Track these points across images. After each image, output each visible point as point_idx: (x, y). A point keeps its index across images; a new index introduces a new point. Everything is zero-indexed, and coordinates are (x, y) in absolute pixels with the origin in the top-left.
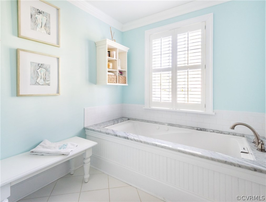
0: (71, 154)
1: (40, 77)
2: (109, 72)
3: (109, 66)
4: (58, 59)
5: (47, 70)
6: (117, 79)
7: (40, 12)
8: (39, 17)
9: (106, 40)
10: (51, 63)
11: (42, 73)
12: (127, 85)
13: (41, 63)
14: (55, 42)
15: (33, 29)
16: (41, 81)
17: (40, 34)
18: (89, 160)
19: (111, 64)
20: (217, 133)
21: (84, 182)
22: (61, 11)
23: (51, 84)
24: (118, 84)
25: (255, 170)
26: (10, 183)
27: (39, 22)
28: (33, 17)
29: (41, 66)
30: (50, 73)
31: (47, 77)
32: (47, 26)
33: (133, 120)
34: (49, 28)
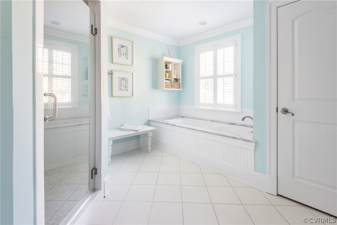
0: (140, 131)
1: (123, 86)
2: (165, 80)
3: (166, 76)
4: (132, 74)
5: (126, 81)
6: (172, 85)
7: (123, 47)
8: (122, 49)
9: (163, 57)
10: (128, 76)
11: (124, 83)
12: (181, 89)
13: (123, 77)
14: (131, 63)
15: (119, 57)
16: (123, 88)
17: (123, 60)
18: (151, 138)
19: (168, 75)
20: (243, 126)
21: (148, 152)
22: (134, 43)
23: (128, 90)
24: (173, 89)
25: (234, 138)
26: (113, 138)
27: (122, 52)
28: (119, 51)
29: (123, 79)
30: (128, 83)
31: (127, 86)
32: (126, 54)
33: (186, 118)
34: (128, 55)
